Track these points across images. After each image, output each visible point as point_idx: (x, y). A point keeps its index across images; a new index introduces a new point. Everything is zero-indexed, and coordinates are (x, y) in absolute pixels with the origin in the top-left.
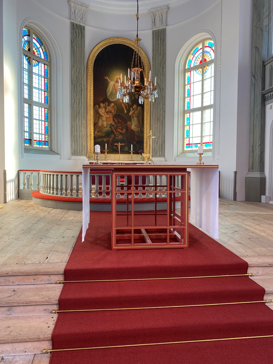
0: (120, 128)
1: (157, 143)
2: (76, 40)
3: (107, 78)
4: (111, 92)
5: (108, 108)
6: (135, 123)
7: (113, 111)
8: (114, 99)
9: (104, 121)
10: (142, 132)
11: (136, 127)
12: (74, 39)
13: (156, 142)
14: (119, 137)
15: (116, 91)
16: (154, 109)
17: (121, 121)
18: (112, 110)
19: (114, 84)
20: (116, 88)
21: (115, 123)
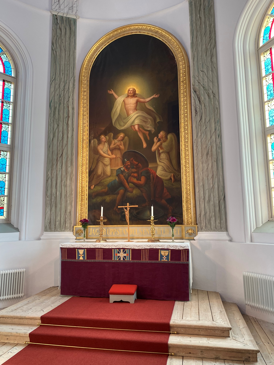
0: (136, 175)
1: (209, 201)
2: (60, 41)
3: (112, 92)
4: (120, 115)
5: (113, 142)
6: (162, 164)
7: (122, 147)
8: (124, 125)
9: (107, 166)
10: (178, 180)
11: (166, 171)
12: (56, 39)
13: (207, 199)
14: (134, 192)
15: (127, 112)
16: (199, 134)
17: (136, 163)
18: (121, 145)
19: (123, 101)
20: (127, 106)
21: (126, 167)
